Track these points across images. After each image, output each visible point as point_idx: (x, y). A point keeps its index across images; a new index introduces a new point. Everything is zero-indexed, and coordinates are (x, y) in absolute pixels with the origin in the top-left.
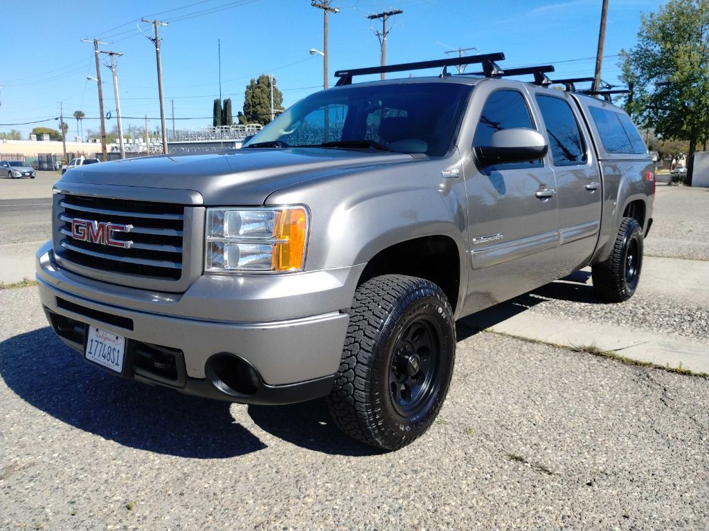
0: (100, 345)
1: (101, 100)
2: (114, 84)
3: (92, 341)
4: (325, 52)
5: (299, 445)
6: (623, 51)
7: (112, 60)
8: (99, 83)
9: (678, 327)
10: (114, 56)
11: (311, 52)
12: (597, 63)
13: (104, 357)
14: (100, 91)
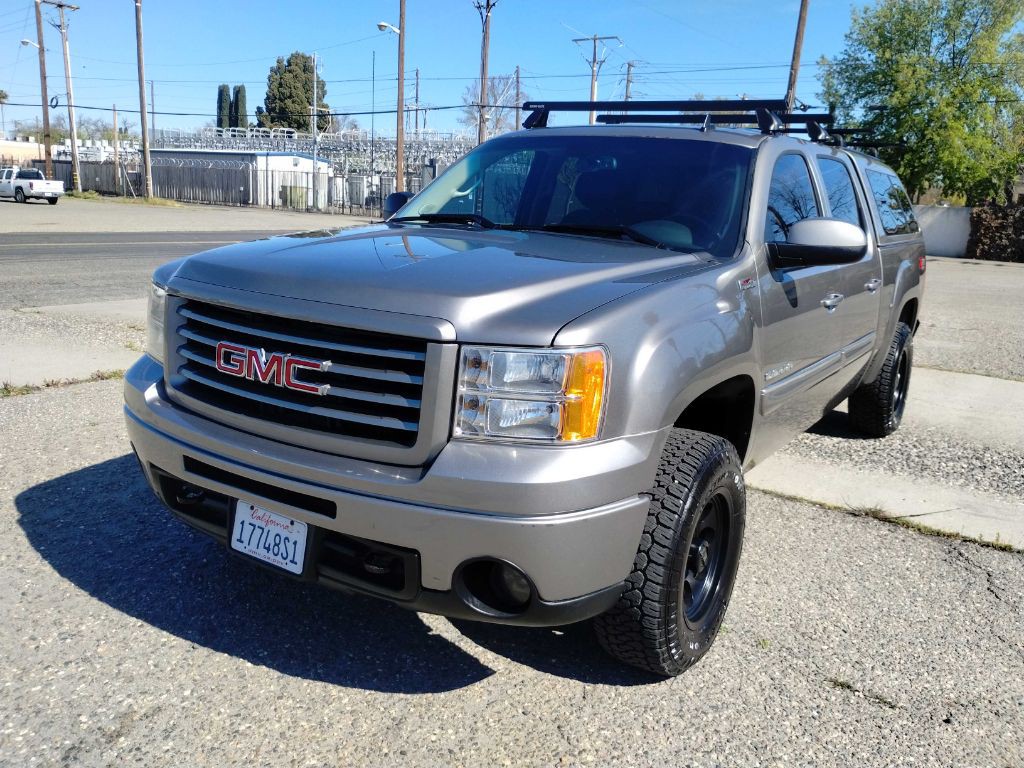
0: (258, 532)
1: (44, 77)
2: (65, 54)
3: (243, 523)
4: (401, 28)
5: (538, 669)
6: (823, 57)
7: (62, 16)
8: (42, 50)
9: (968, 476)
10: (66, 10)
11: (380, 27)
12: (791, 74)
13: (268, 549)
14: (42, 64)
